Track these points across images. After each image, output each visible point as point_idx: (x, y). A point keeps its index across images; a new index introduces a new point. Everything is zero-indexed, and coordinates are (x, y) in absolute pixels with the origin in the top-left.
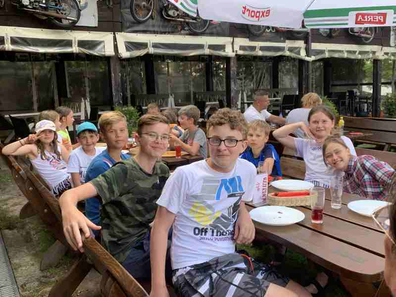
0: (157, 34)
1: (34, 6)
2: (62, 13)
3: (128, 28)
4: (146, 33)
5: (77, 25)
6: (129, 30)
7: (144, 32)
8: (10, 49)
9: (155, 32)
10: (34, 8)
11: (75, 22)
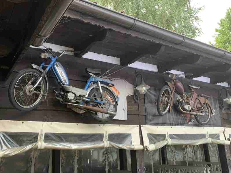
0: (173, 126)
1: (78, 101)
2: (102, 108)
3: (151, 121)
4: (164, 126)
5: (114, 118)
6: (152, 122)
7: (163, 124)
8: (43, 147)
9: (171, 124)
10: (77, 103)
11: (112, 116)
